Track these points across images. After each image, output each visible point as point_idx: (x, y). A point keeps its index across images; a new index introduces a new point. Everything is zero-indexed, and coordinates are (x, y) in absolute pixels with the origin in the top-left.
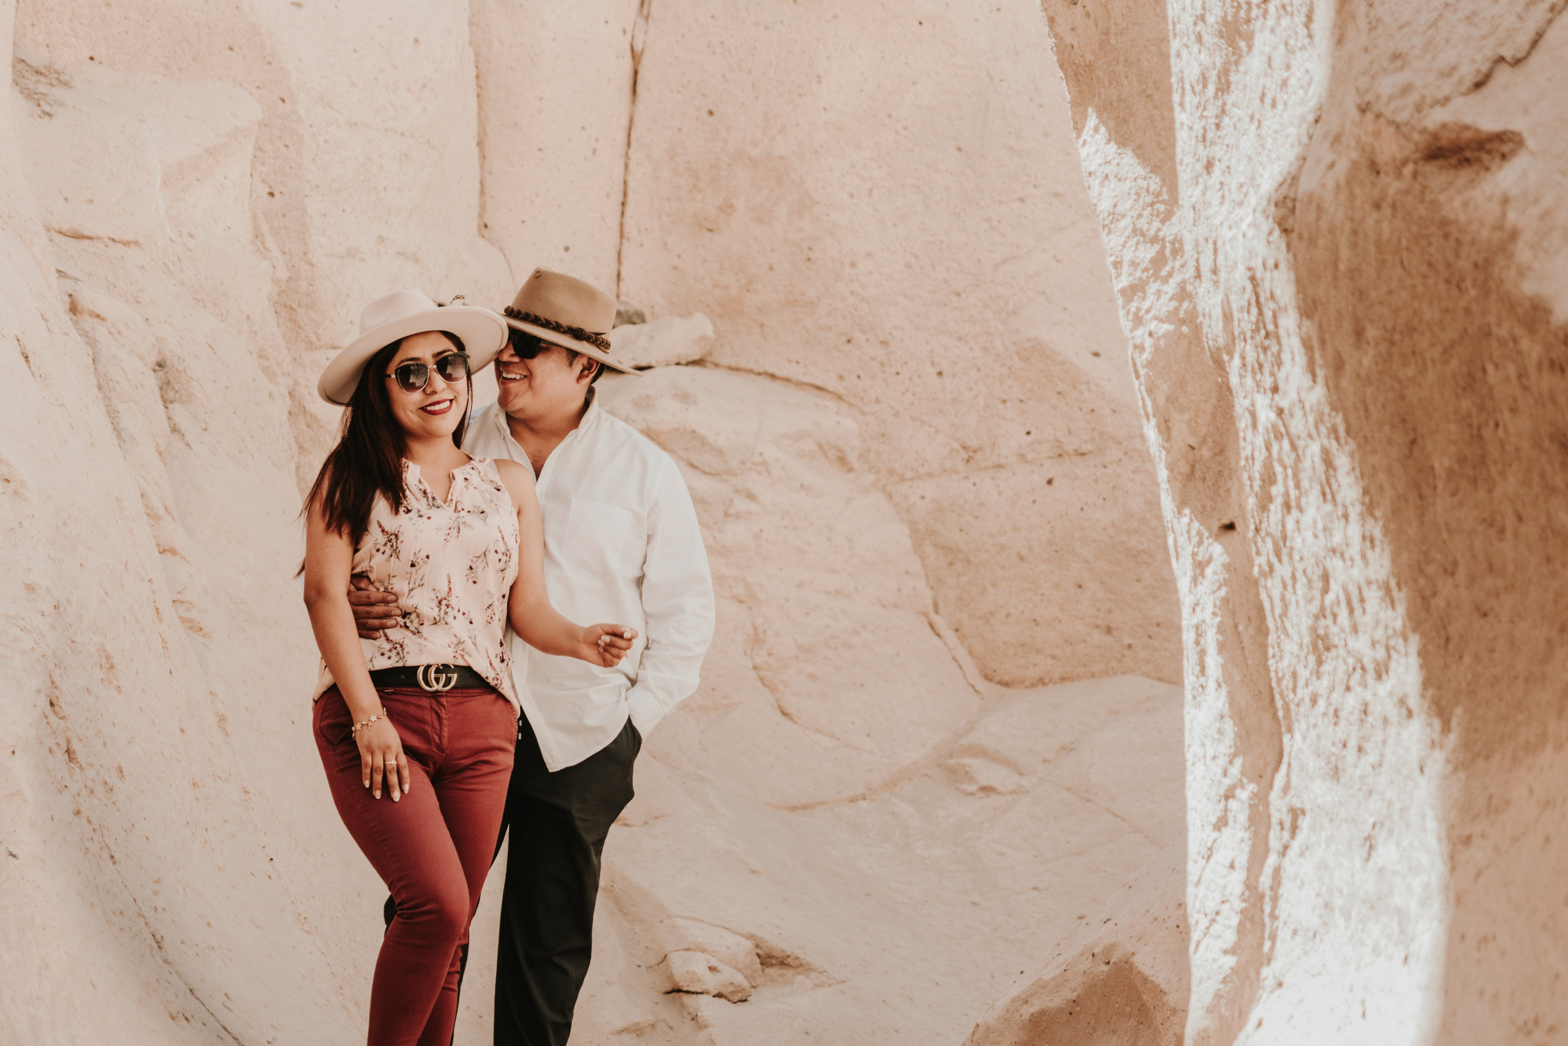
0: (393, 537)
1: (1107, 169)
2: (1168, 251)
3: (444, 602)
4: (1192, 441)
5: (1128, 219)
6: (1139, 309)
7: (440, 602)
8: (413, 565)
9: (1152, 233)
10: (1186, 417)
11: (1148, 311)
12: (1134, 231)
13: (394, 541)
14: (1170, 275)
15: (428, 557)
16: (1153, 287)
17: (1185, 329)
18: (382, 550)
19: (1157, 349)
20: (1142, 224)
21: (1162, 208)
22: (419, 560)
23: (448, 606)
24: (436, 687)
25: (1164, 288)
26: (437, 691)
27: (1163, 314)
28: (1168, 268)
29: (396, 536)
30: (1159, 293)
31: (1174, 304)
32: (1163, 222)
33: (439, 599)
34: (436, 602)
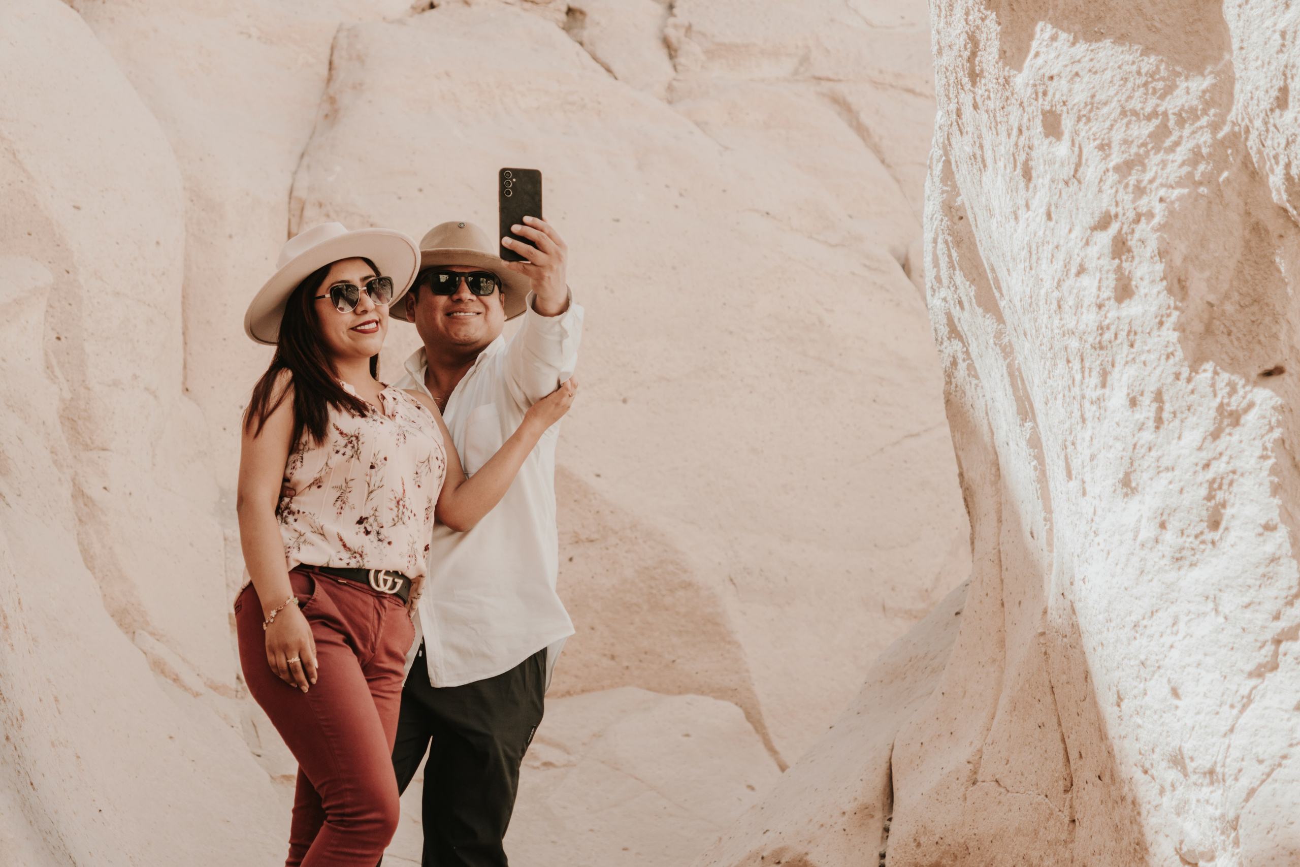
0: (354, 439)
1: (1077, 67)
2: (1171, 123)
3: (401, 503)
4: (1211, 298)
5: (1114, 104)
6: (1139, 182)
7: (398, 503)
8: (372, 467)
9: (1148, 109)
10: (1207, 274)
11: (1151, 182)
12: (1124, 113)
13: (355, 442)
14: (1177, 144)
15: (385, 459)
16: (1155, 159)
17: (1203, 190)
18: (342, 451)
19: (1172, 213)
20: (1135, 104)
21: (1160, 85)
22: (378, 462)
23: (404, 506)
24: (383, 588)
25: (1171, 157)
26: (383, 593)
27: (1172, 179)
28: (1174, 137)
29: (357, 438)
30: (1164, 164)
31: (1186, 169)
32: (1162, 97)
33: (397, 499)
34: (394, 503)
